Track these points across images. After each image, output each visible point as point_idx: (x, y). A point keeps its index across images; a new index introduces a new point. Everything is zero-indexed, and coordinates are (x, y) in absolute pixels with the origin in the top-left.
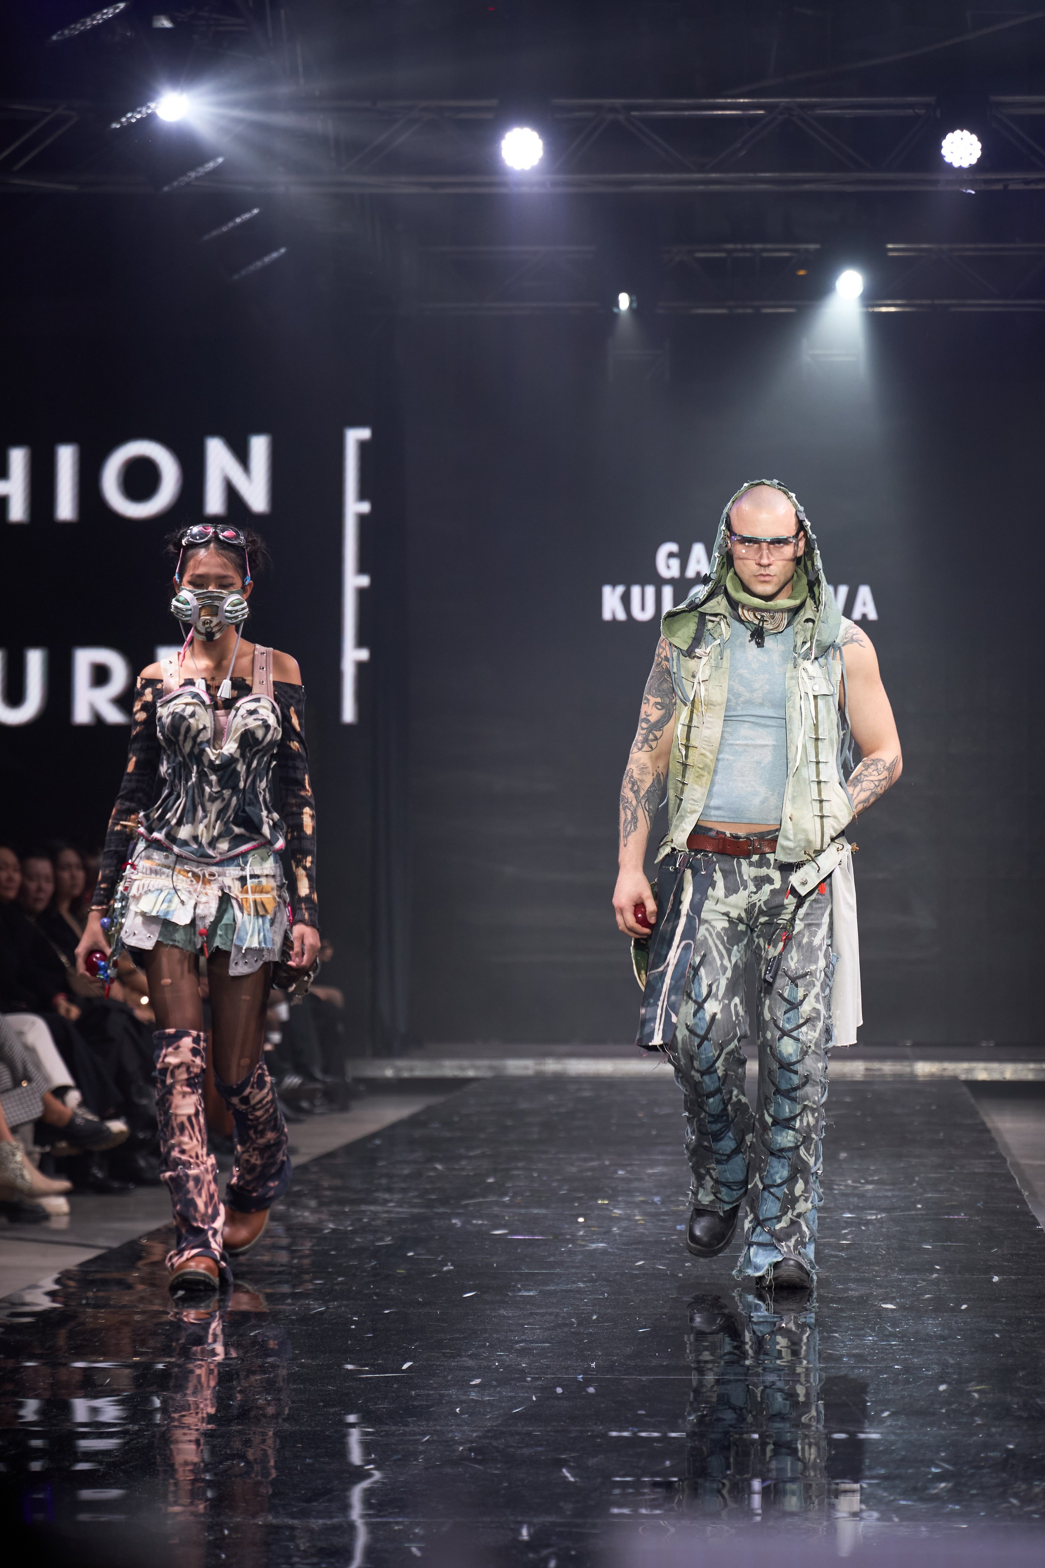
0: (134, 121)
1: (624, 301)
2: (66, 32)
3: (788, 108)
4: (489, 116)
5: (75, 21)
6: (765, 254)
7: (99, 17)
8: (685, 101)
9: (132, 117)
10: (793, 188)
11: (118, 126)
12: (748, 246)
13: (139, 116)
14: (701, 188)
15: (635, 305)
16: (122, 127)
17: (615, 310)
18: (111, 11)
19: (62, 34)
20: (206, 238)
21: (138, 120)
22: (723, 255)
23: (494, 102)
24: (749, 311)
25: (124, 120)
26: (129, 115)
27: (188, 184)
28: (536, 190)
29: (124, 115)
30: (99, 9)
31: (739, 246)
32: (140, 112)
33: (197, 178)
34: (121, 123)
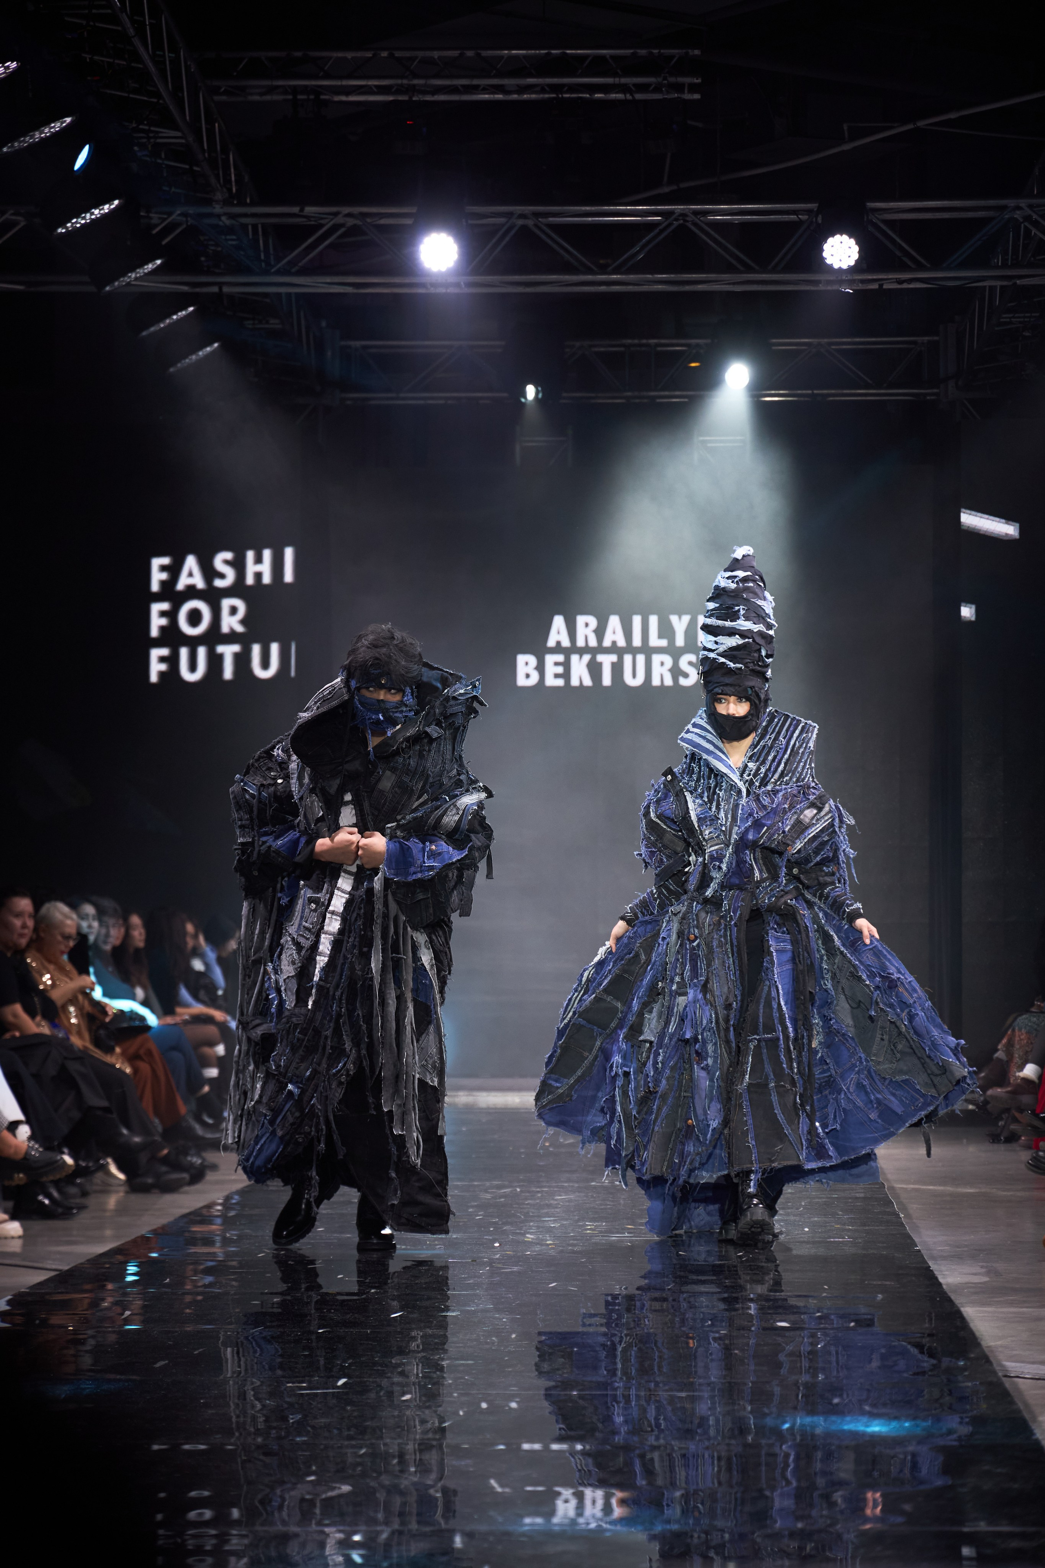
0: (78, 225)
1: (531, 391)
2: (16, 144)
3: (683, 215)
4: (409, 221)
5: (25, 135)
6: (659, 349)
7: (47, 130)
8: (588, 208)
9: (76, 222)
10: (687, 288)
11: (64, 231)
12: (644, 341)
13: (83, 222)
14: (603, 288)
15: (540, 396)
16: (68, 232)
17: (523, 400)
18: (58, 124)
19: (12, 146)
20: (144, 333)
21: (82, 225)
22: (622, 349)
23: (413, 210)
24: (645, 401)
25: (69, 225)
26: (74, 220)
27: (128, 284)
28: (451, 290)
29: (70, 221)
30: (47, 123)
31: (636, 341)
32: (84, 218)
33: (136, 279)
34: (67, 228)
